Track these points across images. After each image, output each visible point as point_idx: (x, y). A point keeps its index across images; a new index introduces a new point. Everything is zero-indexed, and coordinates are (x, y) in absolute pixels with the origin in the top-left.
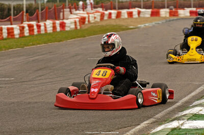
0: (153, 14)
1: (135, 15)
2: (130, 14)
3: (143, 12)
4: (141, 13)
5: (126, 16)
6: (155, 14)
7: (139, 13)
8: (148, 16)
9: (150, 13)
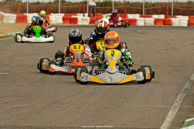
4: (4, 18)
8: (13, 21)
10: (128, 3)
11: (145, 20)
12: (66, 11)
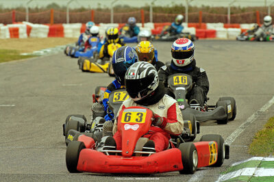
0: (52, 33)
1: (22, 34)
2: (15, 33)
3: (36, 29)
4: (32, 31)
5: (8, 35)
6: (56, 32)
7: (29, 30)
9: (47, 31)
10: (208, 8)
11: (228, 31)
12: (121, 20)
